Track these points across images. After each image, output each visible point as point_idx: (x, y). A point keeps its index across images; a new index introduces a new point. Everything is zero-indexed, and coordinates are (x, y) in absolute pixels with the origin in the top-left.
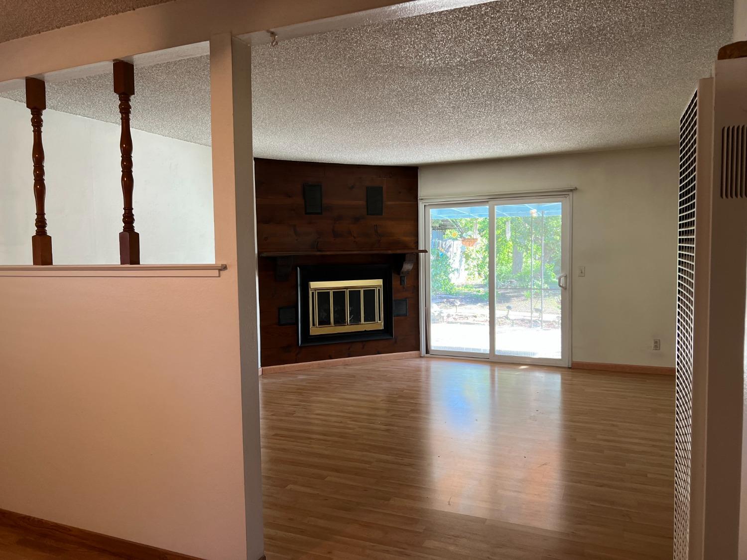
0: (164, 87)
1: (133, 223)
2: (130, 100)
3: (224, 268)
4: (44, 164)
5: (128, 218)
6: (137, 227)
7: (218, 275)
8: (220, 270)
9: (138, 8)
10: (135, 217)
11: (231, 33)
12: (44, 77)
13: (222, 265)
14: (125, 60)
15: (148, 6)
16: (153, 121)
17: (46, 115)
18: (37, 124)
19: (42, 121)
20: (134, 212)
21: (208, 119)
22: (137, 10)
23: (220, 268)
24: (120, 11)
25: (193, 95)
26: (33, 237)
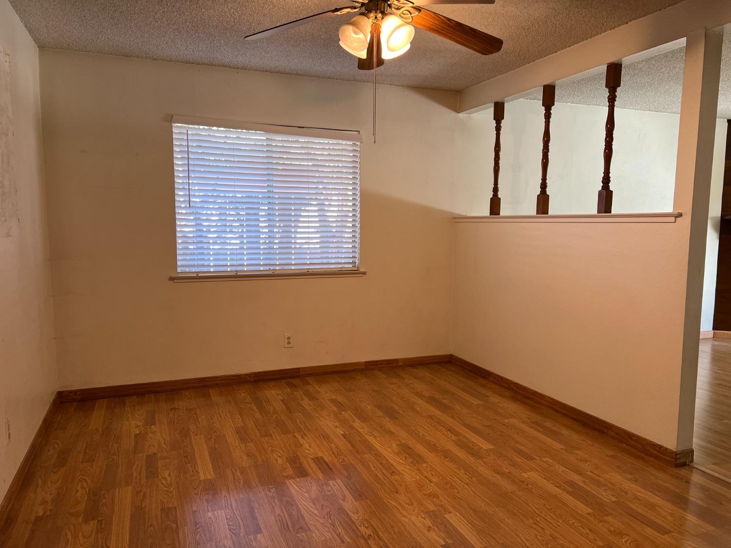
0: (642, 71)
1: (609, 183)
2: (616, 91)
3: (680, 215)
4: (550, 145)
5: (606, 180)
6: (612, 186)
7: (674, 221)
8: (676, 217)
9: (630, 21)
10: (611, 179)
11: (706, 28)
12: (555, 83)
13: (678, 213)
14: (616, 62)
15: (638, 18)
16: (628, 99)
17: (554, 110)
18: (548, 116)
19: (551, 114)
20: (610, 175)
21: (679, 90)
22: (629, 23)
23: (676, 216)
24: (616, 27)
25: (668, 73)
26: (538, 196)
